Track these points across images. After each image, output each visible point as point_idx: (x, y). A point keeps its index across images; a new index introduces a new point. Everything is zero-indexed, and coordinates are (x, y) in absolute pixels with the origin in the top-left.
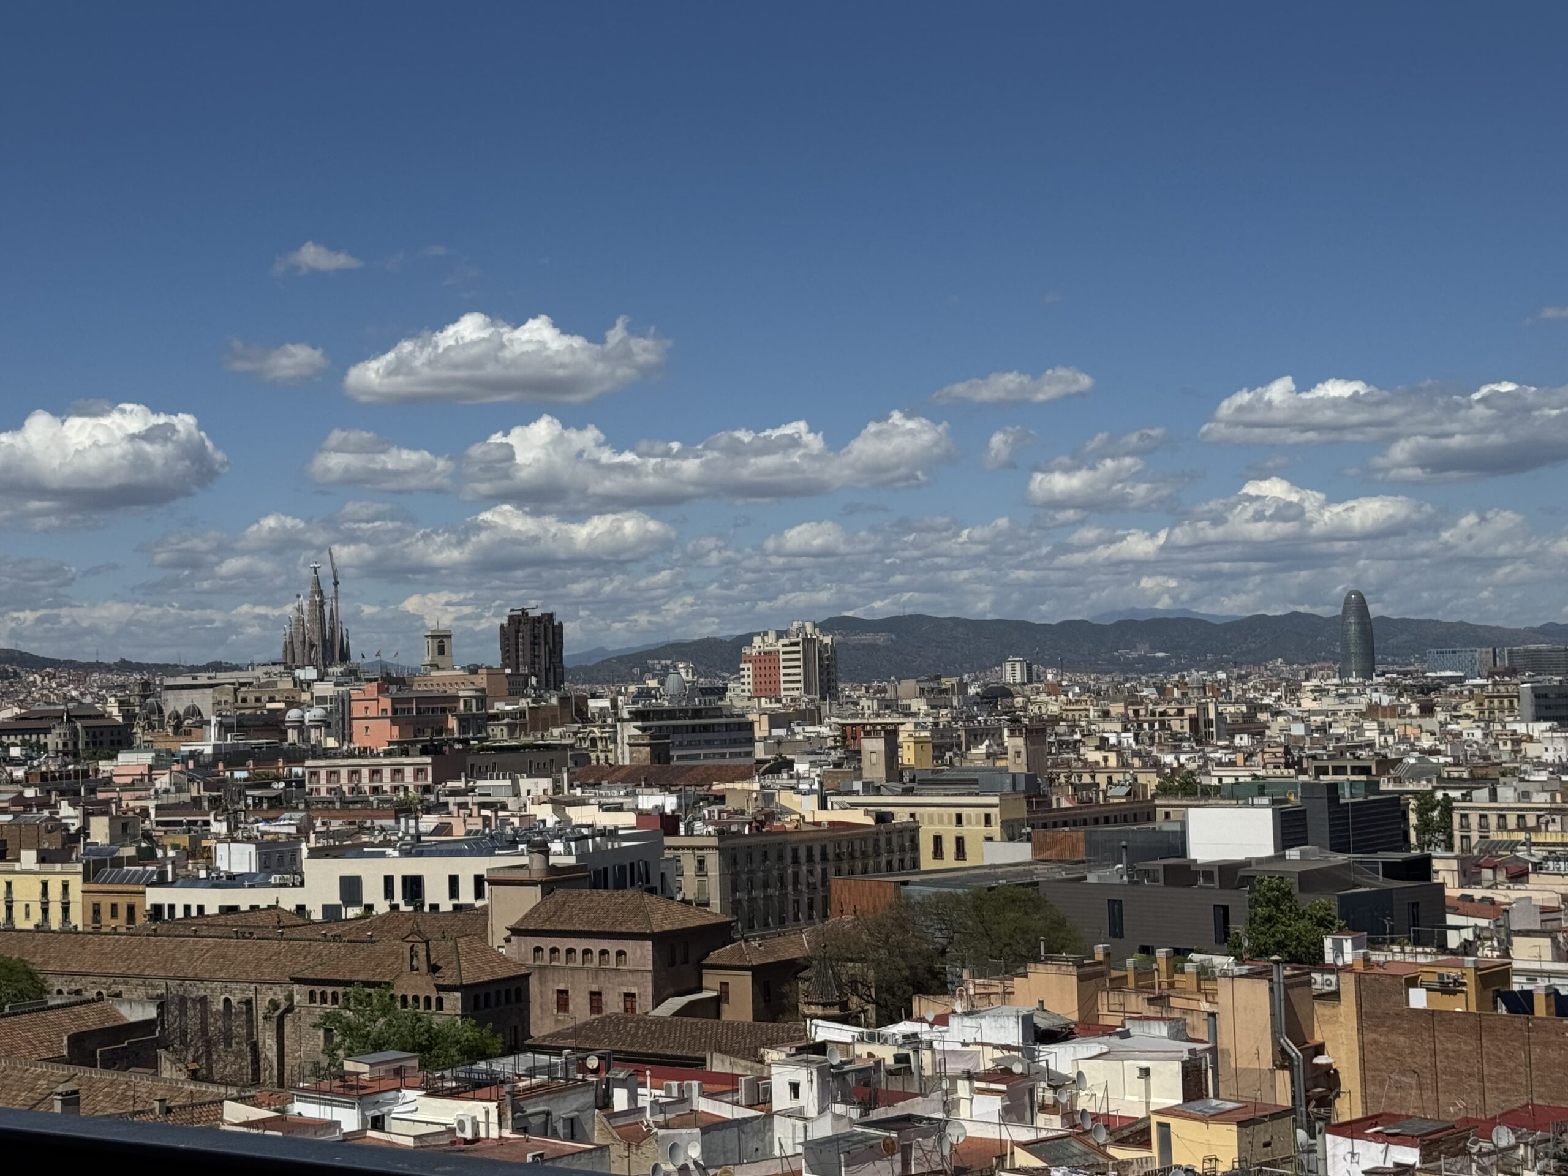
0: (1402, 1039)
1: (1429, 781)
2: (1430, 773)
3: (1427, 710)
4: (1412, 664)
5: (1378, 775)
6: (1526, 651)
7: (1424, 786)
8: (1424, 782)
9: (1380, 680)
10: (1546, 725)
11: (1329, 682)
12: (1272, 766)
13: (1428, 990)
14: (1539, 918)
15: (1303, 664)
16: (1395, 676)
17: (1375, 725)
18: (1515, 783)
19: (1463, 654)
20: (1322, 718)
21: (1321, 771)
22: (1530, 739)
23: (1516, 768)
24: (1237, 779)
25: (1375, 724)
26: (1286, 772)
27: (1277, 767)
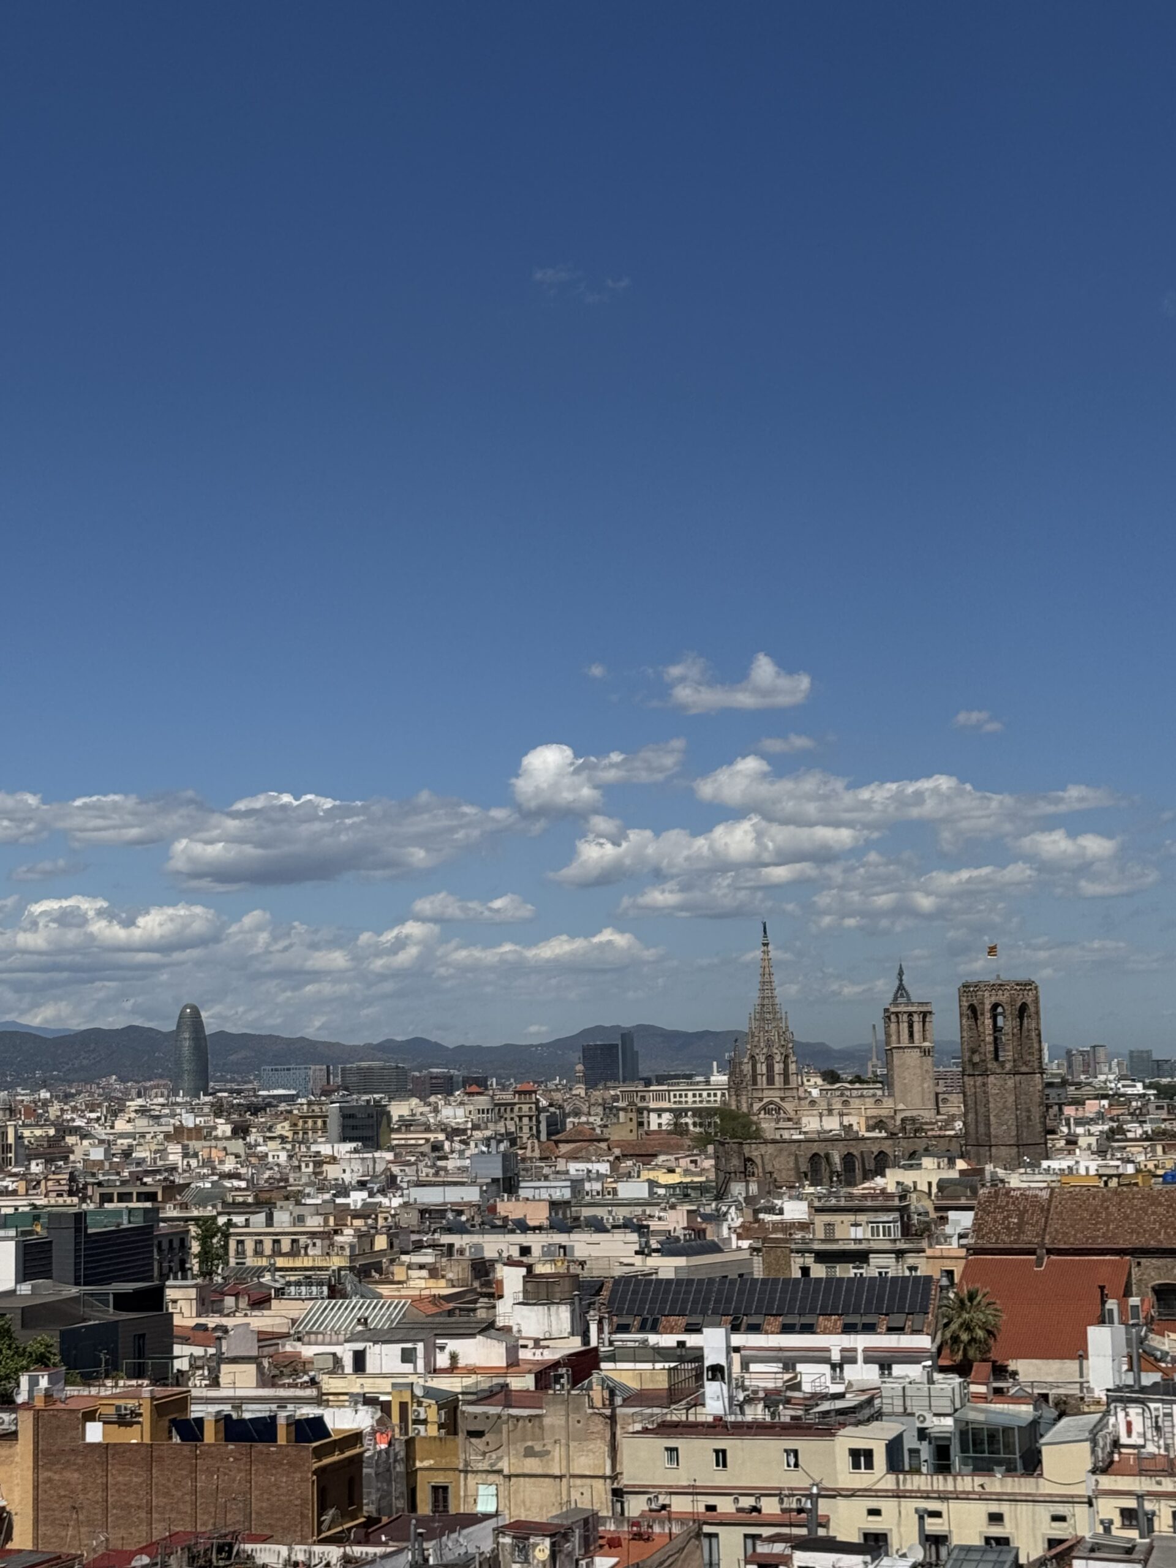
0: (76, 1475)
1: (214, 1206)
2: (217, 1198)
3: (240, 1131)
4: (250, 1082)
5: (163, 1201)
6: (359, 1068)
7: (209, 1211)
8: (210, 1208)
9: (208, 1099)
10: (350, 1146)
11: (155, 1101)
12: (55, 1194)
13: (105, 1423)
14: (256, 1345)
15: (137, 1082)
16: (226, 1094)
17: (178, 1148)
18: (291, 1207)
19: (297, 1072)
20: (130, 1140)
21: (106, 1198)
22: (333, 1160)
23: (299, 1191)
24: (16, 1209)
25: (180, 1146)
26: (69, 1200)
27: (60, 1195)
